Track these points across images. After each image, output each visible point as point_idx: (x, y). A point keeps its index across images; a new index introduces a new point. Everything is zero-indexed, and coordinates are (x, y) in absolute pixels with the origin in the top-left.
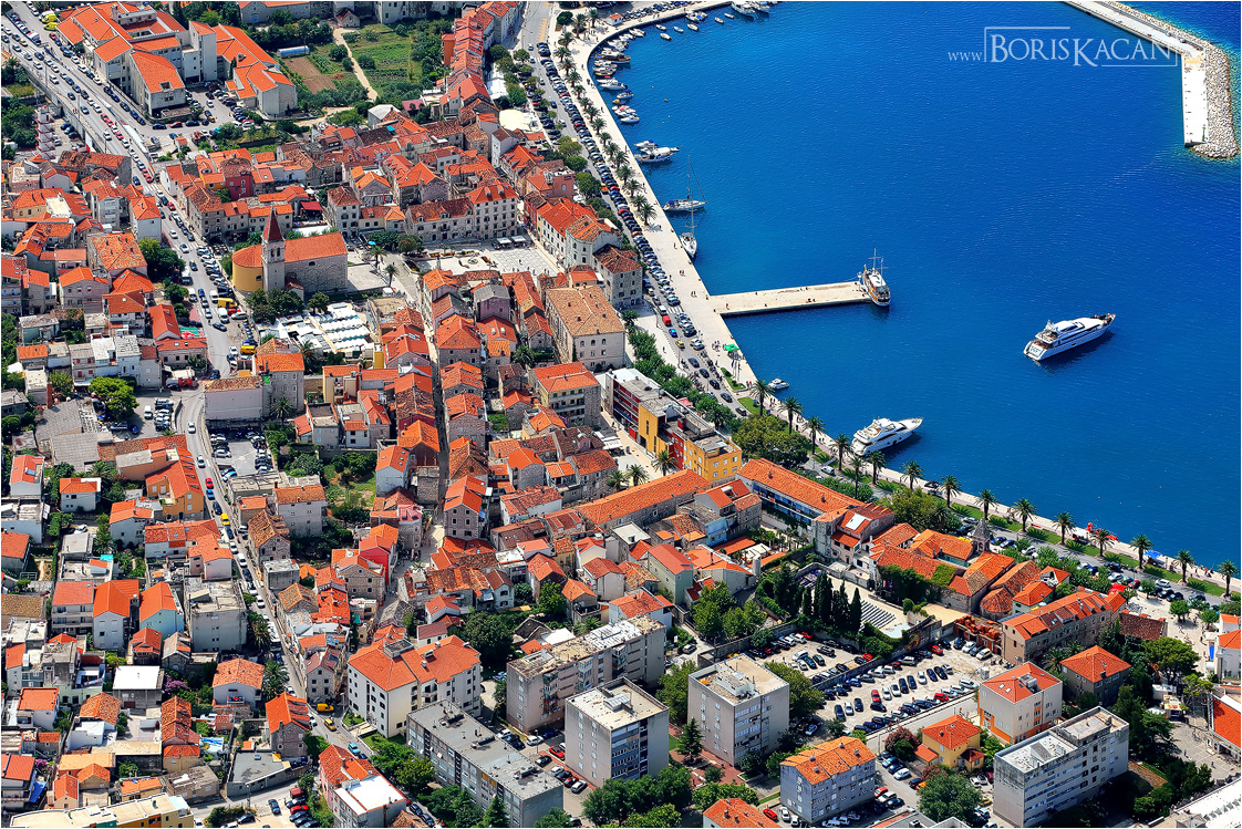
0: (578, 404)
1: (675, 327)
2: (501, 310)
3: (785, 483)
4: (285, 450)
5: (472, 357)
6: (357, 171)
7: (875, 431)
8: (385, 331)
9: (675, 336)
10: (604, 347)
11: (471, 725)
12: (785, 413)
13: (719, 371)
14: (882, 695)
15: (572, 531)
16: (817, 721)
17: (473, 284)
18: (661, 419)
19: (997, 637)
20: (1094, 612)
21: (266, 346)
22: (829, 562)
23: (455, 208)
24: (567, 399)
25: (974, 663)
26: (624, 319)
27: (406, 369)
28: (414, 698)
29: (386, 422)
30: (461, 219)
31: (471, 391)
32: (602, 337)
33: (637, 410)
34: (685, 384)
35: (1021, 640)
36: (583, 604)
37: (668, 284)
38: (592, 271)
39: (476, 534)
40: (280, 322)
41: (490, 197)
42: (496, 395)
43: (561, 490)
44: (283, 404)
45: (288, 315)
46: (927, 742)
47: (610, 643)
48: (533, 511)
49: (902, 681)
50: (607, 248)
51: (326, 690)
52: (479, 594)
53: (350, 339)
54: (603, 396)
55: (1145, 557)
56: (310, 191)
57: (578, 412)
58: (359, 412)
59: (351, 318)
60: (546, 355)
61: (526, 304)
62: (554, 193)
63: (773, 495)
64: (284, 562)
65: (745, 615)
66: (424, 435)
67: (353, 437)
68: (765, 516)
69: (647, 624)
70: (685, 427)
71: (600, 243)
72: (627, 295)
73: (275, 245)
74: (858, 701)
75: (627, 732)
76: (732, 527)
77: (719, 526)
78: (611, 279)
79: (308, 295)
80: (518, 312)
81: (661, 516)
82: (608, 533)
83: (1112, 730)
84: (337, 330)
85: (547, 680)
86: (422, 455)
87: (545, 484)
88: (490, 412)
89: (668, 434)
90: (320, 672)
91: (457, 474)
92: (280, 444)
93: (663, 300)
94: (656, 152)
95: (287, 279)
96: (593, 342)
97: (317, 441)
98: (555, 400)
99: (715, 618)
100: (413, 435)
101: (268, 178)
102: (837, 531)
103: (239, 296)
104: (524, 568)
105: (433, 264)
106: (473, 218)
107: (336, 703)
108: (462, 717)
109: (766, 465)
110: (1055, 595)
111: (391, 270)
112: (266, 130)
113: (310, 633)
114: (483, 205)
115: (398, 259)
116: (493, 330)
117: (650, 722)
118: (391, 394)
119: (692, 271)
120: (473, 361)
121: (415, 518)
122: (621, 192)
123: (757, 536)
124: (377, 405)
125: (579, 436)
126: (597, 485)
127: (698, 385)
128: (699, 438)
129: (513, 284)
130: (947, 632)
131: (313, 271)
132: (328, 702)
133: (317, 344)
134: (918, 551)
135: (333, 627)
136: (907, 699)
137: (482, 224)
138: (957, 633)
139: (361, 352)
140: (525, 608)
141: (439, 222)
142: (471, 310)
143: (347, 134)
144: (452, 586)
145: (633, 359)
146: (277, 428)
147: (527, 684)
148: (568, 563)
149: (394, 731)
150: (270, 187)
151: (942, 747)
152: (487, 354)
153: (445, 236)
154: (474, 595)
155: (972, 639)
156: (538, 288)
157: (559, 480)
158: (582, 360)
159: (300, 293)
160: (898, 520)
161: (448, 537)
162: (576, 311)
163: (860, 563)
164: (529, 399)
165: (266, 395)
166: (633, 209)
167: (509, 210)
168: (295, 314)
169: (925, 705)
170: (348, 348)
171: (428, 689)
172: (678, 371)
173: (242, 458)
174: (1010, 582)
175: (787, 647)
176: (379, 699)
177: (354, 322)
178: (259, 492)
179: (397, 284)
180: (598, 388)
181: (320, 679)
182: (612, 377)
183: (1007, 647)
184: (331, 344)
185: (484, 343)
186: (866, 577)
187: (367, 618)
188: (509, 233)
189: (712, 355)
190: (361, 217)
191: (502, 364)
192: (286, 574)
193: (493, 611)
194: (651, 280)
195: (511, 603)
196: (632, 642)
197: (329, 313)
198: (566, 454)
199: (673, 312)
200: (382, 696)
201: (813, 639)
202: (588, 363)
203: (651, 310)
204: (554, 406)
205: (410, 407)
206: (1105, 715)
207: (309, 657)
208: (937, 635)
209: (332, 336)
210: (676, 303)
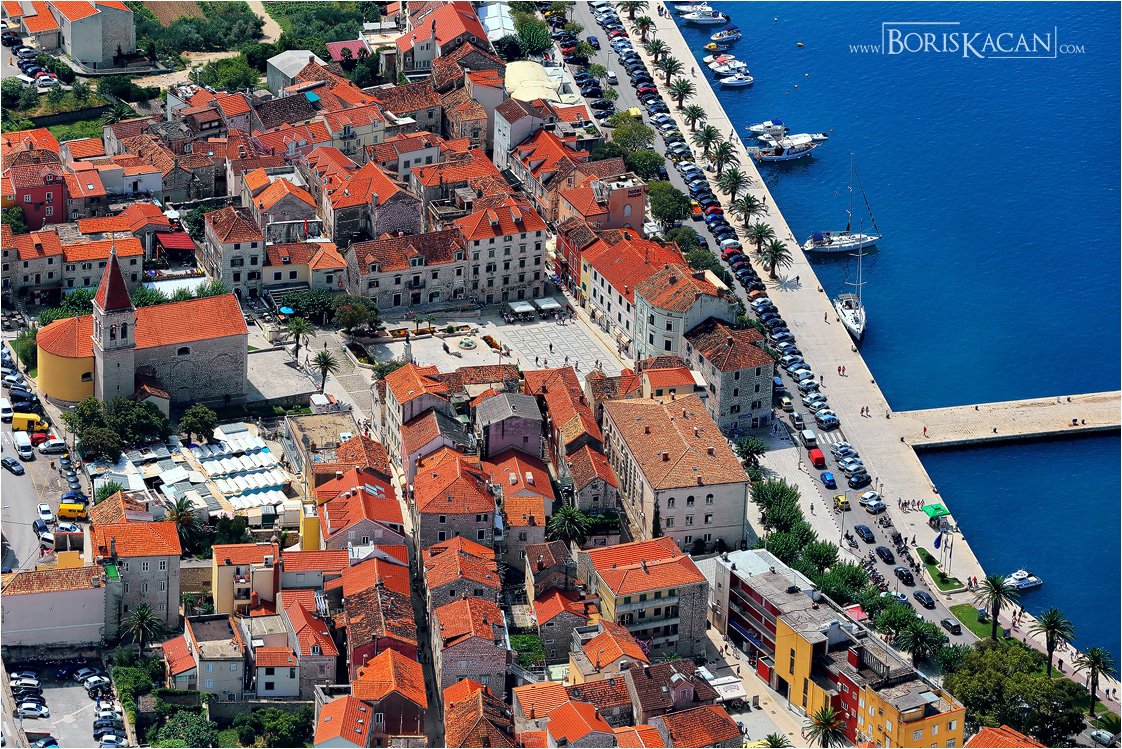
0: (667, 616)
1: (832, 469)
2: (526, 439)
4: (148, 703)
5: (480, 530)
6: (257, 177)
8: (321, 479)
9: (831, 486)
10: (709, 509)
12: (1040, 640)
13: (914, 553)
17: (474, 390)
18: (818, 648)
21: (107, 506)
23: (434, 249)
24: (649, 608)
26: (742, 454)
27: (363, 552)
29: (331, 652)
30: (446, 268)
31: (478, 593)
32: (705, 491)
33: (774, 629)
34: (854, 578)
37: (816, 388)
38: (685, 368)
40: (129, 459)
41: (497, 229)
42: (521, 598)
44: (143, 618)
45: (143, 446)
50: (708, 325)
53: (257, 491)
54: (711, 602)
56: (172, 214)
57: (667, 631)
58: (280, 633)
59: (257, 451)
60: (608, 523)
61: (570, 429)
62: (612, 220)
66: (400, 677)
67: (270, 679)
70: (861, 662)
71: (697, 315)
72: (746, 410)
73: (119, 319)
78: (717, 381)
79: (178, 408)
80: (554, 442)
84: (233, 475)
86: (396, 712)
88: (514, 630)
89: (832, 677)
93: (808, 419)
94: (787, 142)
95: (139, 380)
96: (691, 499)
97: (206, 686)
98: (626, 610)
100: (380, 676)
101: (93, 188)
103: (52, 410)
105: (397, 350)
106: (467, 265)
111: (325, 363)
112: (81, 93)
114: (484, 243)
115: (334, 340)
116: (513, 477)
118: (336, 597)
119: (858, 365)
120: (481, 535)
122: (727, 216)
124: (314, 619)
125: (674, 678)
127: (876, 579)
128: (888, 684)
129: (545, 390)
131: (186, 365)
133: (198, 502)
137: (483, 276)
139: (276, 516)
141: (407, 275)
142: (474, 439)
143: (232, 104)
145: (760, 532)
146: (131, 662)
150: (98, 206)
152: (504, 523)
153: (416, 298)
156: (589, 397)
158: (668, 532)
159: (164, 405)
162: (660, 443)
164: (579, 606)
165: (112, 599)
166: (749, 248)
167: (531, 251)
168: (154, 445)
170: (253, 508)
172: (842, 554)
173: (69, 719)
177: (263, 459)
179: (335, 388)
180: (703, 587)
182: (728, 566)
184: (222, 501)
185: (499, 502)
188: (529, 292)
189: (901, 522)
190: (267, 263)
191: (530, 540)
194: (786, 382)
197: (217, 442)
198: (649, 713)
199: (827, 441)
202: (681, 538)
203: (788, 436)
204: (625, 620)
205: (374, 624)
209: (223, 486)
210: (832, 425)
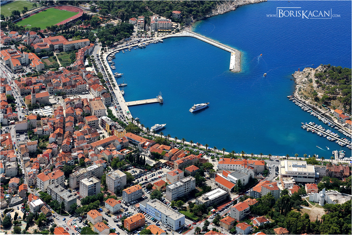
1: (117, 109)
2: (80, 106)
3: (134, 137)
4: (31, 136)
5: (72, 115)
6: (54, 80)
7: (155, 127)
8: (55, 111)
9: (117, 110)
10: (101, 113)
11: (60, 188)
12: (137, 124)
13: (125, 117)
14: (148, 178)
15: (88, 148)
16: (133, 183)
17: (75, 101)
18: (110, 126)
19: (173, 165)
20: (194, 159)
21: (30, 115)
22: (141, 152)
23: (73, 86)
24: (92, 123)
25: (168, 170)
26: (107, 107)
27: (58, 118)
28: (50, 183)
29: (53, 129)
30: (75, 89)
31: (71, 122)
33: (106, 124)
34: (117, 119)
35: (177, 165)
36: (88, 163)
37: (117, 100)
38: (100, 97)
39: (68, 150)
40: (34, 110)
41: (81, 84)
42: (77, 123)
43: (88, 141)
44: (32, 126)
46: (155, 186)
47: (91, 169)
48: (81, 145)
49: (152, 175)
50: (104, 93)
51: (32, 183)
52: (67, 162)
53: (48, 113)
54: (99, 122)
55: (208, 149)
56: (44, 84)
57: (94, 125)
58: (48, 127)
60: (89, 115)
61: (85, 104)
62: (95, 83)
63: (131, 139)
64: (27, 157)
65: (122, 163)
66: (60, 131)
67: (46, 132)
68: (130, 144)
69: (100, 165)
70: (115, 127)
72: (108, 102)
73: (34, 94)
74: (142, 179)
75: (91, 186)
76: (122, 147)
77: (119, 146)
78: (104, 99)
80: (84, 106)
81: (108, 145)
82: (96, 148)
83: (192, 180)
84: (46, 111)
85: (77, 178)
86: (59, 135)
87: (84, 139)
88: (75, 126)
89: (112, 129)
90: (31, 179)
91: (66, 138)
92: (30, 135)
93: (115, 103)
94: (118, 75)
95: (36, 102)
96: (99, 111)
97: (38, 133)
98: (89, 123)
99: (115, 164)
100: (58, 131)
101: (35, 82)
102: (143, 146)
103: (26, 106)
104: (77, 156)
105: (68, 98)
106: (77, 88)
107: (34, 186)
108: (58, 186)
109: (130, 134)
110: (186, 155)
112: (37, 73)
113: (30, 171)
114: (79, 85)
115: (60, 97)
116: (78, 110)
117: (96, 184)
118: (54, 123)
119: (122, 98)
121: (56, 147)
122: (110, 83)
123: (127, 148)
124: (51, 125)
125: (92, 130)
126: (95, 140)
127: (120, 119)
128: (118, 129)
129: (83, 101)
130: (163, 165)
131: (42, 100)
132: (33, 186)
133: (41, 114)
134: (159, 149)
135: (35, 170)
136: (153, 178)
137: (79, 89)
138: (165, 165)
139: (50, 116)
140: (77, 165)
141: (70, 90)
142: (74, 106)
143: (53, 72)
144: (61, 160)
145: (107, 115)
146: (30, 131)
147: (73, 178)
148: (87, 155)
149: (45, 191)
150: (35, 83)
151: (157, 186)
152: (76, 115)
153: (71, 92)
154: (66, 162)
155: (168, 166)
156: (89, 101)
157: (87, 139)
159: (39, 104)
160: (157, 143)
161: (62, 151)
162: (96, 105)
163: (147, 152)
164: (83, 123)
165: (28, 124)
166: (112, 86)
167: (85, 86)
168: (37, 109)
169: (155, 179)
170: (47, 115)
171: (52, 181)
172: (116, 117)
173: (22, 138)
174: (177, 154)
175: (130, 169)
176: (42, 184)
177: (50, 110)
178: (24, 144)
179: (60, 102)
180: (98, 120)
181: (31, 181)
182: (102, 118)
183: (175, 166)
184: (44, 114)
185: (75, 112)
186: (148, 155)
187: (43, 168)
188: (85, 91)
189: (124, 114)
190: (54, 89)
191: (79, 116)
192: (27, 160)
193: (70, 166)
194: (114, 100)
195: (74, 164)
196: (96, 169)
197: (44, 108)
198: (89, 134)
199: (117, 106)
200: (43, 183)
201: (136, 167)
202: (97, 116)
203: (113, 105)
204: (89, 124)
205: (58, 125)
206: (191, 177)
207: (29, 176)
208: (161, 165)
209: (44, 113)
210: (118, 104)
